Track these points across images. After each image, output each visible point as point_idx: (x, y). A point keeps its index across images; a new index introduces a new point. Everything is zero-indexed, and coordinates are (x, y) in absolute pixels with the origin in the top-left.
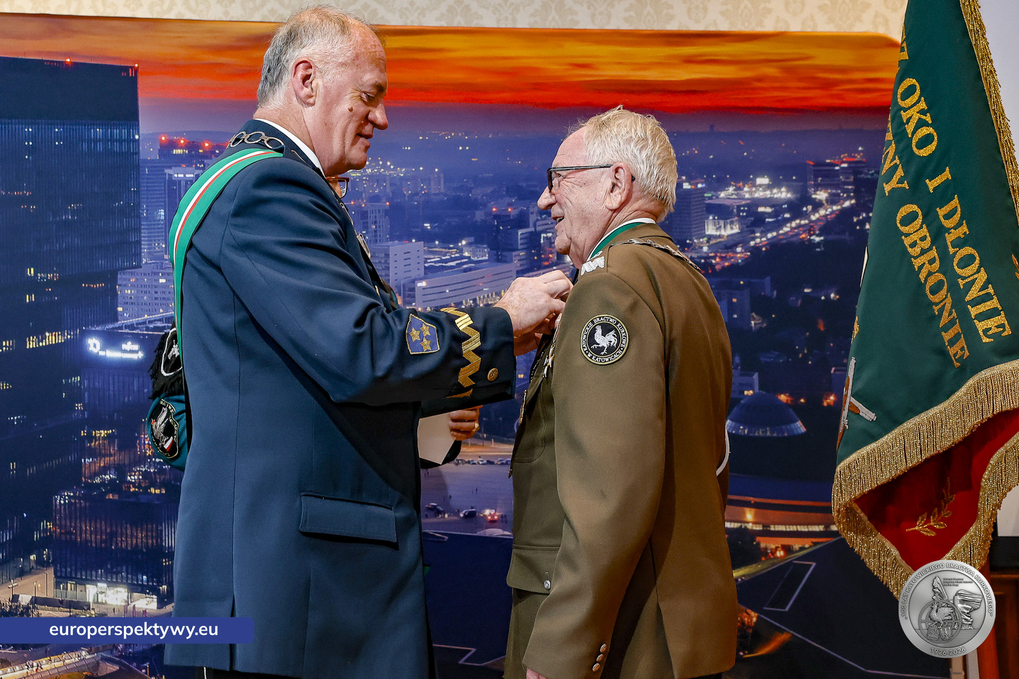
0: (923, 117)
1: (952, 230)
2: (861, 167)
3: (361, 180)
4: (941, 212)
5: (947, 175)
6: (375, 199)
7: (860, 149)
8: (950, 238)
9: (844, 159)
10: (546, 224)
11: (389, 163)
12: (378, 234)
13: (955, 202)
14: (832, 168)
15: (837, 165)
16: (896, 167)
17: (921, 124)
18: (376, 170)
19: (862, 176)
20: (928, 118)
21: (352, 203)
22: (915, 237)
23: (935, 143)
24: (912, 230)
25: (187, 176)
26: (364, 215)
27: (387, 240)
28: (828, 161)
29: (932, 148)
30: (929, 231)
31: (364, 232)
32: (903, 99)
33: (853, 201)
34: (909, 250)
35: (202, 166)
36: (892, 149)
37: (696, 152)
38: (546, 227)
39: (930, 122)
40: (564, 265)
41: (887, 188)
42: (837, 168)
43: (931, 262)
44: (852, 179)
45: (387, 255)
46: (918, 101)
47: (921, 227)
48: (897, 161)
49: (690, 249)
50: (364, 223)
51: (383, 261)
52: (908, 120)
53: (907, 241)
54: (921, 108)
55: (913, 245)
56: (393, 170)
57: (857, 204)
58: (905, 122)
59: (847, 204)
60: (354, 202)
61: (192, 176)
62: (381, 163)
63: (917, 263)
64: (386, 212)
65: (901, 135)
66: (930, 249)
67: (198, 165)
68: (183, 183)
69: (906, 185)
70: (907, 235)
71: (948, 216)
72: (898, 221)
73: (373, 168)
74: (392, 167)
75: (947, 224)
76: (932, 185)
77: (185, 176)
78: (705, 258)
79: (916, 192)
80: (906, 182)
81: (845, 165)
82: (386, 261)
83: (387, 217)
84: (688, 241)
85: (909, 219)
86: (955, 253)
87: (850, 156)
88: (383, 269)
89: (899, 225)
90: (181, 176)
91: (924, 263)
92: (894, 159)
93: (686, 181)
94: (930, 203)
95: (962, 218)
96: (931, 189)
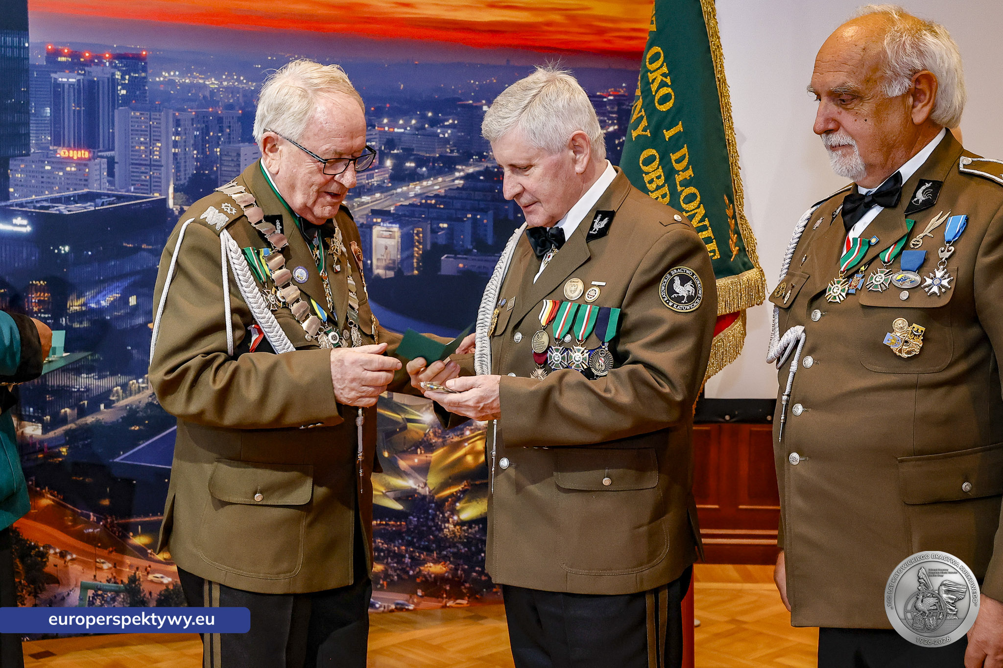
0: (664, 79)
1: (681, 173)
2: (625, 100)
3: (218, 91)
4: (674, 157)
5: (679, 128)
6: (230, 107)
7: (624, 85)
8: (679, 178)
9: (611, 93)
10: (371, 135)
11: (242, 78)
12: (232, 136)
13: (685, 150)
14: (601, 99)
15: (605, 97)
16: (642, 117)
17: (663, 84)
18: (231, 83)
19: (624, 107)
20: (668, 80)
21: (211, 110)
22: (653, 175)
23: (672, 101)
24: (651, 170)
25: (70, 80)
26: (220, 120)
27: (239, 142)
28: (598, 94)
29: (669, 104)
30: (663, 172)
31: (220, 134)
32: (651, 63)
33: (616, 127)
34: (648, 185)
35: (83, 72)
36: (640, 103)
37: (495, 81)
38: (371, 137)
39: (670, 84)
40: (382, 169)
41: (634, 134)
42: (605, 100)
43: (664, 196)
44: (616, 109)
45: (239, 155)
46: (661, 66)
47: (658, 168)
48: (643, 113)
49: (487, 160)
50: (220, 127)
51: (235, 159)
52: (654, 80)
53: (647, 178)
54: (664, 72)
55: (651, 181)
56: (245, 84)
57: (619, 129)
58: (651, 81)
59: (611, 129)
60: (212, 108)
61: (74, 80)
62: (235, 77)
64: (239, 119)
65: (647, 93)
66: (663, 186)
67: (80, 72)
68: (66, 86)
69: (648, 133)
70: (647, 173)
71: (678, 161)
72: (641, 162)
73: (229, 81)
74: (245, 81)
75: (678, 167)
76: (668, 134)
77: (68, 80)
78: (496, 167)
79: (655, 140)
80: (648, 131)
81: (611, 98)
82: (237, 159)
83: (239, 123)
84: (485, 154)
85: (649, 161)
86: (682, 191)
87: (615, 90)
88: (234, 166)
89: (641, 165)
90: (65, 80)
91: (658, 197)
92: (640, 111)
93: (485, 105)
94: (666, 150)
95: (689, 164)
96: (667, 138)
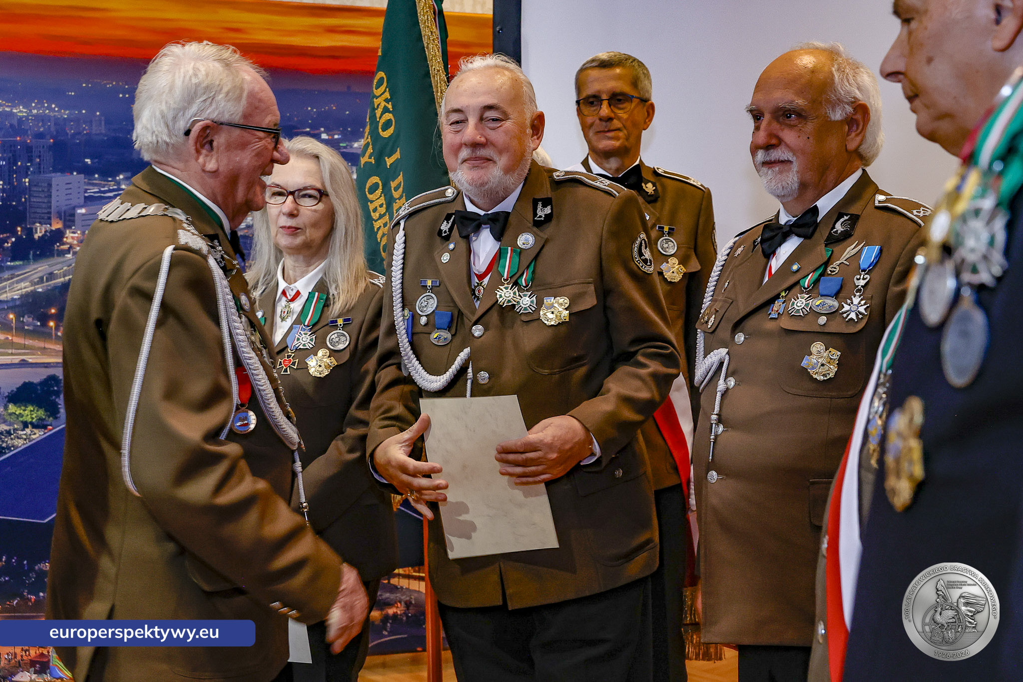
0: (387, 105)
1: (398, 200)
3: (27, 119)
4: (393, 184)
5: (398, 154)
6: (40, 136)
8: (396, 206)
11: (53, 106)
12: (42, 166)
13: (400, 178)
16: (368, 144)
17: (385, 110)
18: (41, 111)
20: (390, 106)
21: (18, 138)
22: (377, 204)
23: (393, 127)
24: (375, 198)
26: (29, 149)
27: (50, 172)
29: (391, 131)
30: (385, 200)
31: (29, 164)
32: (376, 88)
34: (372, 214)
36: (368, 128)
37: (334, 108)
39: (391, 109)
41: (363, 161)
45: (50, 185)
46: (385, 91)
47: (381, 196)
48: (370, 139)
50: (29, 156)
51: (46, 190)
52: (378, 106)
53: (371, 207)
54: (386, 97)
55: (375, 210)
56: (57, 111)
58: (376, 107)
60: (21, 137)
62: (46, 105)
63: (376, 225)
64: (51, 148)
65: (373, 116)
66: (384, 215)
69: (373, 160)
70: (372, 202)
71: (396, 189)
72: (367, 190)
73: (39, 109)
75: (396, 195)
76: (389, 161)
79: (378, 167)
80: (373, 158)
82: (48, 190)
83: (51, 152)
85: (374, 188)
89: (367, 193)
91: (380, 227)
92: (368, 137)
93: (324, 132)
94: (387, 176)
95: (403, 192)
96: (388, 164)
